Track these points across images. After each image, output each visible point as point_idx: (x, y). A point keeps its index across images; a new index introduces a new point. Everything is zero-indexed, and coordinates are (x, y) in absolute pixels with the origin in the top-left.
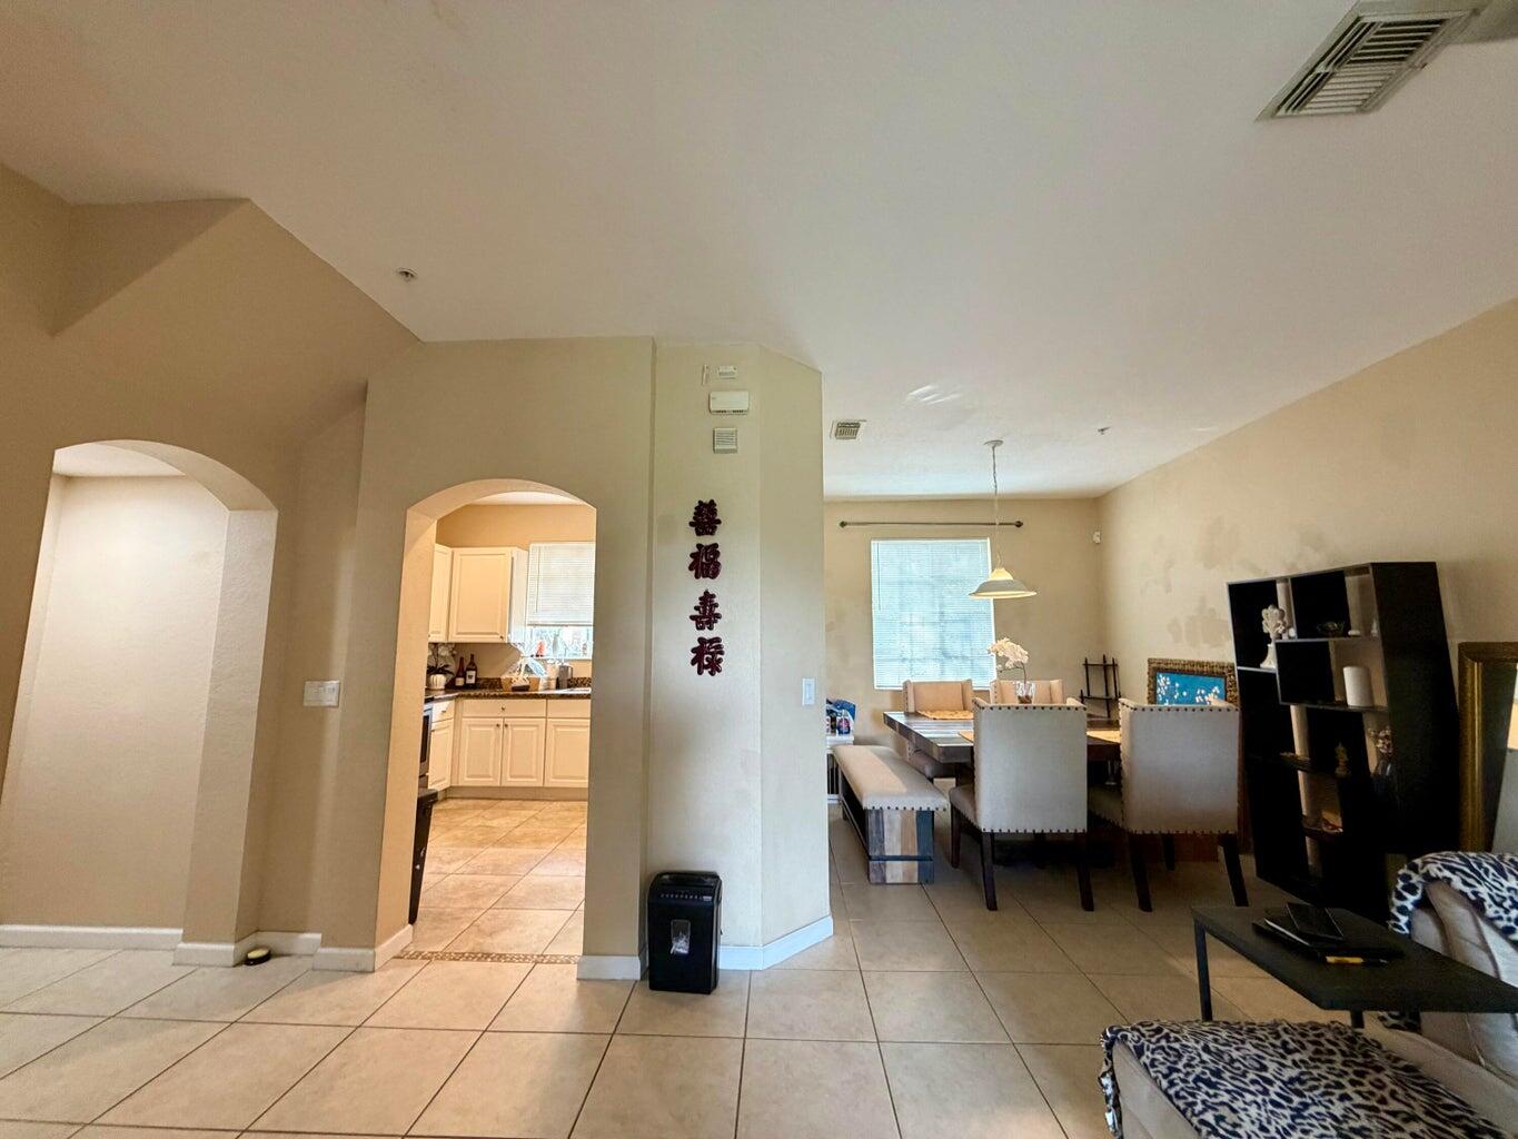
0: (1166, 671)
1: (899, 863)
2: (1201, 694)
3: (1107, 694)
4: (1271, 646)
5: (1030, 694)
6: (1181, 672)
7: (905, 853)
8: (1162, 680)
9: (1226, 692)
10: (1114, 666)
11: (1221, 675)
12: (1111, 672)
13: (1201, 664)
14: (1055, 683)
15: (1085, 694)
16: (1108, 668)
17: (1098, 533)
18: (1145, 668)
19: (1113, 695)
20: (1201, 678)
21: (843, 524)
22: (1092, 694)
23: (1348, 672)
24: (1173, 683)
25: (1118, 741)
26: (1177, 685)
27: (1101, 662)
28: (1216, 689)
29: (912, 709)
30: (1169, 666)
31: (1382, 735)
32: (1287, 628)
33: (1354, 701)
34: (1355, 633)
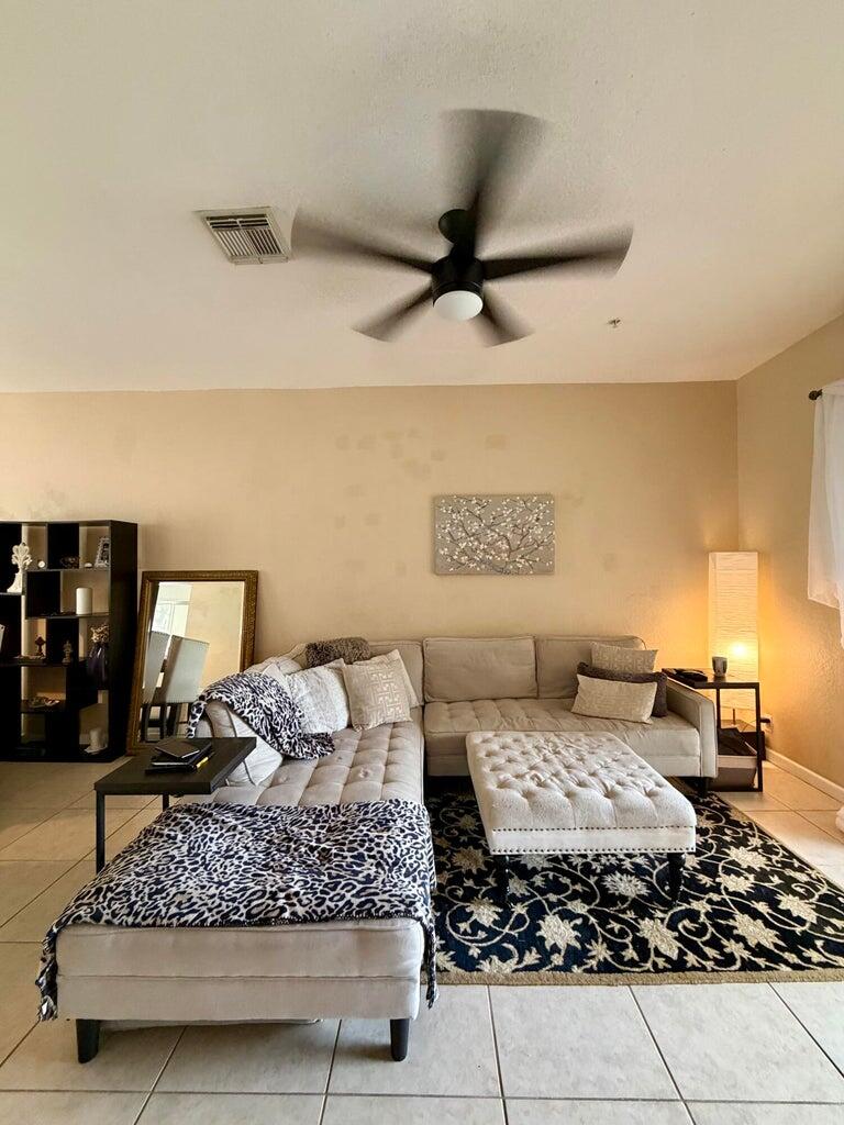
4: (19, 575)
23: (80, 592)
31: (99, 630)
32: (36, 560)
33: (80, 610)
34: (89, 565)
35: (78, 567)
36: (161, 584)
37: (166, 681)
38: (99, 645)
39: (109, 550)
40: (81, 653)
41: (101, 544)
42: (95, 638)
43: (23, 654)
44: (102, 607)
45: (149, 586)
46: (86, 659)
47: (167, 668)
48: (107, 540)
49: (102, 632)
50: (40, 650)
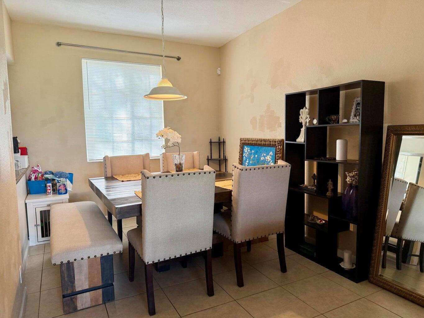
0: (249, 144)
1: (88, 293)
2: (264, 156)
3: (220, 157)
4: (303, 130)
5: (182, 162)
6: (255, 145)
7: (92, 286)
8: (246, 149)
9: (276, 154)
10: (224, 142)
11: (274, 146)
12: (222, 146)
13: (265, 140)
14: (195, 153)
15: (210, 158)
16: (221, 144)
17: (219, 69)
18: (238, 143)
19: (222, 157)
20: (265, 147)
21: (59, 44)
22: (213, 158)
23: (339, 143)
24: (251, 150)
25: (230, 188)
26: (253, 151)
27: (218, 141)
28: (271, 153)
29: (109, 175)
30: (250, 142)
31: (351, 174)
32: (312, 119)
33: (338, 157)
34: (345, 121)
35: (338, 122)
36: (404, 137)
37: (404, 218)
38: (351, 186)
39: (360, 108)
40: (339, 190)
41: (355, 104)
42: (348, 179)
43: (305, 184)
44: (354, 156)
45: (393, 138)
46: (342, 194)
47: (406, 209)
48: (359, 99)
49: (353, 176)
50: (314, 183)
